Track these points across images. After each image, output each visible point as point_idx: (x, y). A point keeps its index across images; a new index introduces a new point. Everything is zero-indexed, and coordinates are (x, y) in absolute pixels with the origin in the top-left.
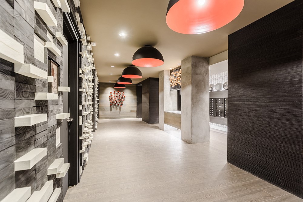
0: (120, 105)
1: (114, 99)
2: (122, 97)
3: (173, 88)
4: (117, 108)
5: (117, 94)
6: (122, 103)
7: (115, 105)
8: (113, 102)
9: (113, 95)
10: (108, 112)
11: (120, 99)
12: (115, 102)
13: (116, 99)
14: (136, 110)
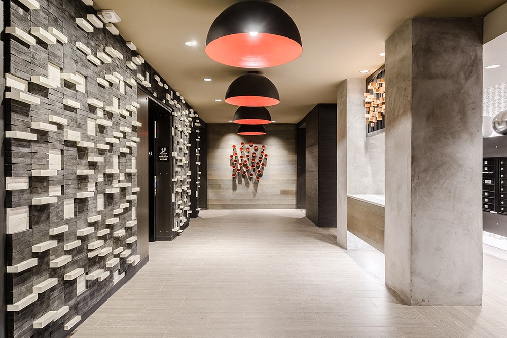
0: (254, 177)
1: (240, 162)
2: (260, 158)
3: (375, 129)
4: (247, 185)
5: (248, 149)
6: (259, 171)
7: (244, 176)
8: (238, 170)
9: (239, 152)
10: (228, 193)
11: (256, 160)
12: (245, 169)
13: (246, 161)
14: (293, 188)
